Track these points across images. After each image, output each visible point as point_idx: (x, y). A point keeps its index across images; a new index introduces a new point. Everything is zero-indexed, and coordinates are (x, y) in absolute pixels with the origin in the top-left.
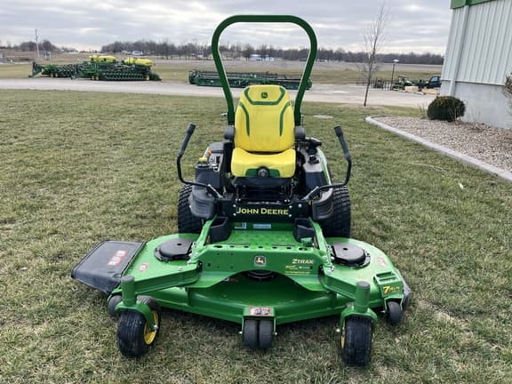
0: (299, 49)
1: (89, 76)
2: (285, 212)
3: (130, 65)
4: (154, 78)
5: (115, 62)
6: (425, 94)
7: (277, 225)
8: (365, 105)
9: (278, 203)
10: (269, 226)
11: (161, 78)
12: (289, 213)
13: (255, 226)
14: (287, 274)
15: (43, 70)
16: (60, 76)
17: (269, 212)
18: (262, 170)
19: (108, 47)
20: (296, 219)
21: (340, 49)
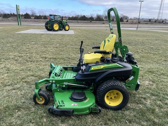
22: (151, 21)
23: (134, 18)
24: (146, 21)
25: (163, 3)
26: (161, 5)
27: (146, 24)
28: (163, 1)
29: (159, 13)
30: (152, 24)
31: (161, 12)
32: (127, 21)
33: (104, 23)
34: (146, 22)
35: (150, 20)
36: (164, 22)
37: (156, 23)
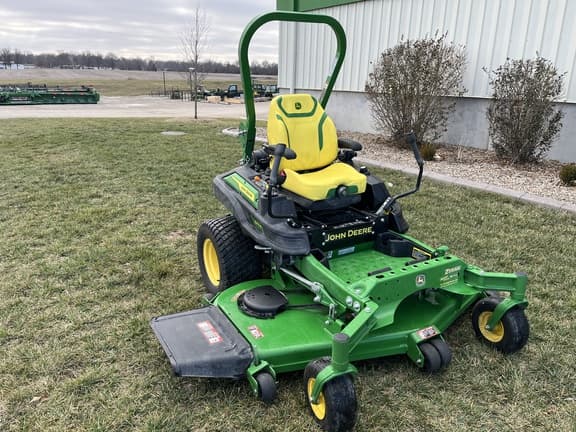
0: (57, 54)
2: (368, 230)
6: (229, 103)
7: (360, 246)
8: (196, 117)
9: (358, 222)
10: (353, 248)
12: (372, 230)
13: (342, 252)
14: (442, 286)
17: (354, 233)
18: (341, 189)
20: (381, 235)
21: (111, 54)
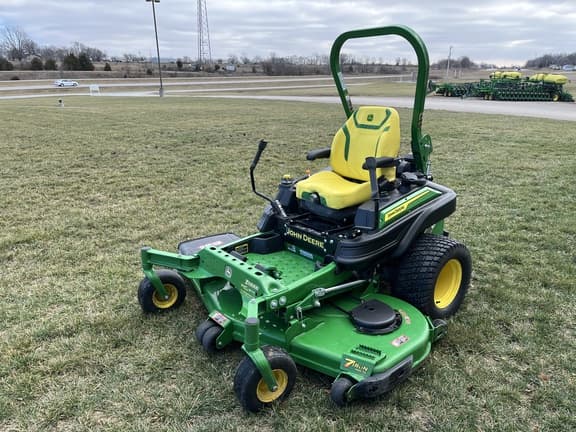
1: (482, 95)
2: (321, 245)
3: (537, 81)
4: (565, 98)
5: (518, 79)
7: (316, 257)
10: (311, 256)
11: (573, 98)
12: (325, 247)
13: (303, 253)
14: (241, 292)
15: (437, 89)
16: (453, 95)
17: (308, 239)
18: (314, 195)
19: (534, 62)
22: (184, 66)
23: (126, 56)
24: (167, 66)
25: (203, 8)
26: (200, 15)
27: (172, 76)
28: (202, 3)
29: (201, 42)
30: (189, 76)
31: (205, 38)
32: (108, 68)
33: (16, 78)
34: (169, 69)
35: (180, 63)
36: (221, 70)
37: (201, 73)
